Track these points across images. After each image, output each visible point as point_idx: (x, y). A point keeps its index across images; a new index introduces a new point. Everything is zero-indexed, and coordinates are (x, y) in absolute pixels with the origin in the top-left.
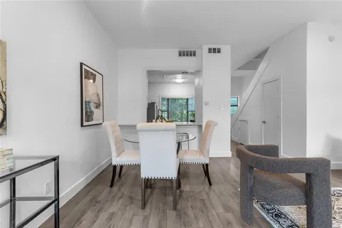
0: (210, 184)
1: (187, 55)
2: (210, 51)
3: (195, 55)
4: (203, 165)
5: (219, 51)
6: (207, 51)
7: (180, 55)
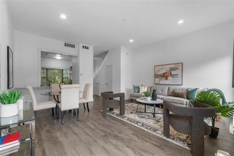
0: (89, 111)
1: (70, 46)
2: (83, 47)
3: (74, 47)
4: (84, 104)
5: (88, 48)
6: (82, 47)
7: (65, 45)
